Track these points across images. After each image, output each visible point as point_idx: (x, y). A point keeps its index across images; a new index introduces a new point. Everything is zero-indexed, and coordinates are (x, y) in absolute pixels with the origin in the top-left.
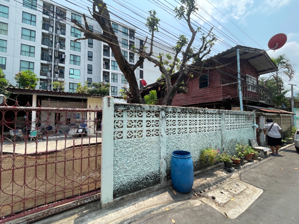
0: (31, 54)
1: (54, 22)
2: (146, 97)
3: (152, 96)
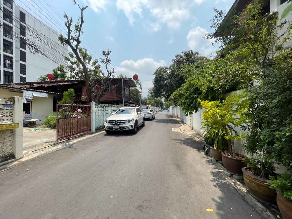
2: (65, 93)
3: (71, 93)
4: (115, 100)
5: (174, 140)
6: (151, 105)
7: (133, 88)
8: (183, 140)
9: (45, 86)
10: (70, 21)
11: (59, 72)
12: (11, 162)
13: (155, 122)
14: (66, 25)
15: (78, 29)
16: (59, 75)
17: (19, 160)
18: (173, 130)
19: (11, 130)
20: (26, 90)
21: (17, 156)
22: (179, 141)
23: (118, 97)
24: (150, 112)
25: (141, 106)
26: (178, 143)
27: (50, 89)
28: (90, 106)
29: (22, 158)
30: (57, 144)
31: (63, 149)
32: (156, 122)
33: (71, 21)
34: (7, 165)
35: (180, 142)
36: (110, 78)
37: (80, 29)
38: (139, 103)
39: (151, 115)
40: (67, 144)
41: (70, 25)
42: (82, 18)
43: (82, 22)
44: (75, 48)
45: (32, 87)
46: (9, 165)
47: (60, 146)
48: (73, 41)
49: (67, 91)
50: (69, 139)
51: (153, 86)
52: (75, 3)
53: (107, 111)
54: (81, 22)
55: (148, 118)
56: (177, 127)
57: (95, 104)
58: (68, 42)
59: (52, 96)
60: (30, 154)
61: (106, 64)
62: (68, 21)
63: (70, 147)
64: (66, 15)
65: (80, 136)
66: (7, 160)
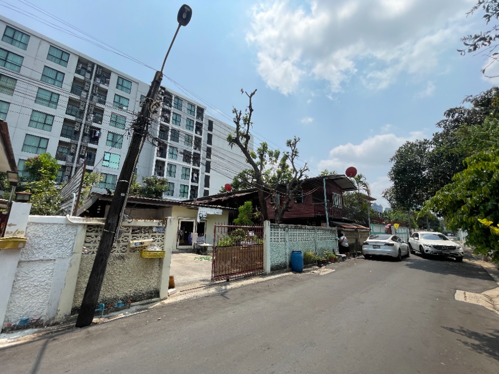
0: (46, 126)
1: (90, 85)
2: (241, 208)
3: (248, 208)
4: (313, 215)
5: (452, 330)
6: (398, 225)
7: (351, 192)
8: (489, 340)
9: (222, 200)
10: (238, 115)
11: (240, 180)
12: (154, 302)
13: (407, 265)
14: (235, 121)
15: (247, 121)
16: (240, 183)
17: (163, 301)
18: (459, 296)
19: (160, 259)
20: (202, 206)
21: (162, 295)
22: (470, 337)
23: (319, 211)
24: (392, 242)
25: (371, 226)
26: (466, 343)
27: (228, 204)
28: (263, 228)
29: (167, 298)
30: (210, 286)
31: (213, 295)
32: (411, 266)
33: (240, 114)
34: (149, 305)
35: (477, 342)
36: (300, 179)
37: (249, 121)
38: (367, 222)
39: (395, 249)
40: (223, 288)
41: (239, 119)
42: (250, 107)
43: (251, 110)
44: (244, 147)
45: (210, 201)
46: (151, 306)
47: (212, 290)
48: (242, 138)
49: (243, 205)
50: (228, 280)
51: (391, 184)
52: (243, 92)
53: (292, 237)
54: (249, 112)
55: (385, 254)
56: (478, 288)
57: (271, 225)
58: (236, 141)
59: (227, 213)
60: (177, 296)
61: (293, 159)
62: (237, 116)
63: (223, 294)
64: (235, 109)
65: (246, 277)
66: (151, 298)
